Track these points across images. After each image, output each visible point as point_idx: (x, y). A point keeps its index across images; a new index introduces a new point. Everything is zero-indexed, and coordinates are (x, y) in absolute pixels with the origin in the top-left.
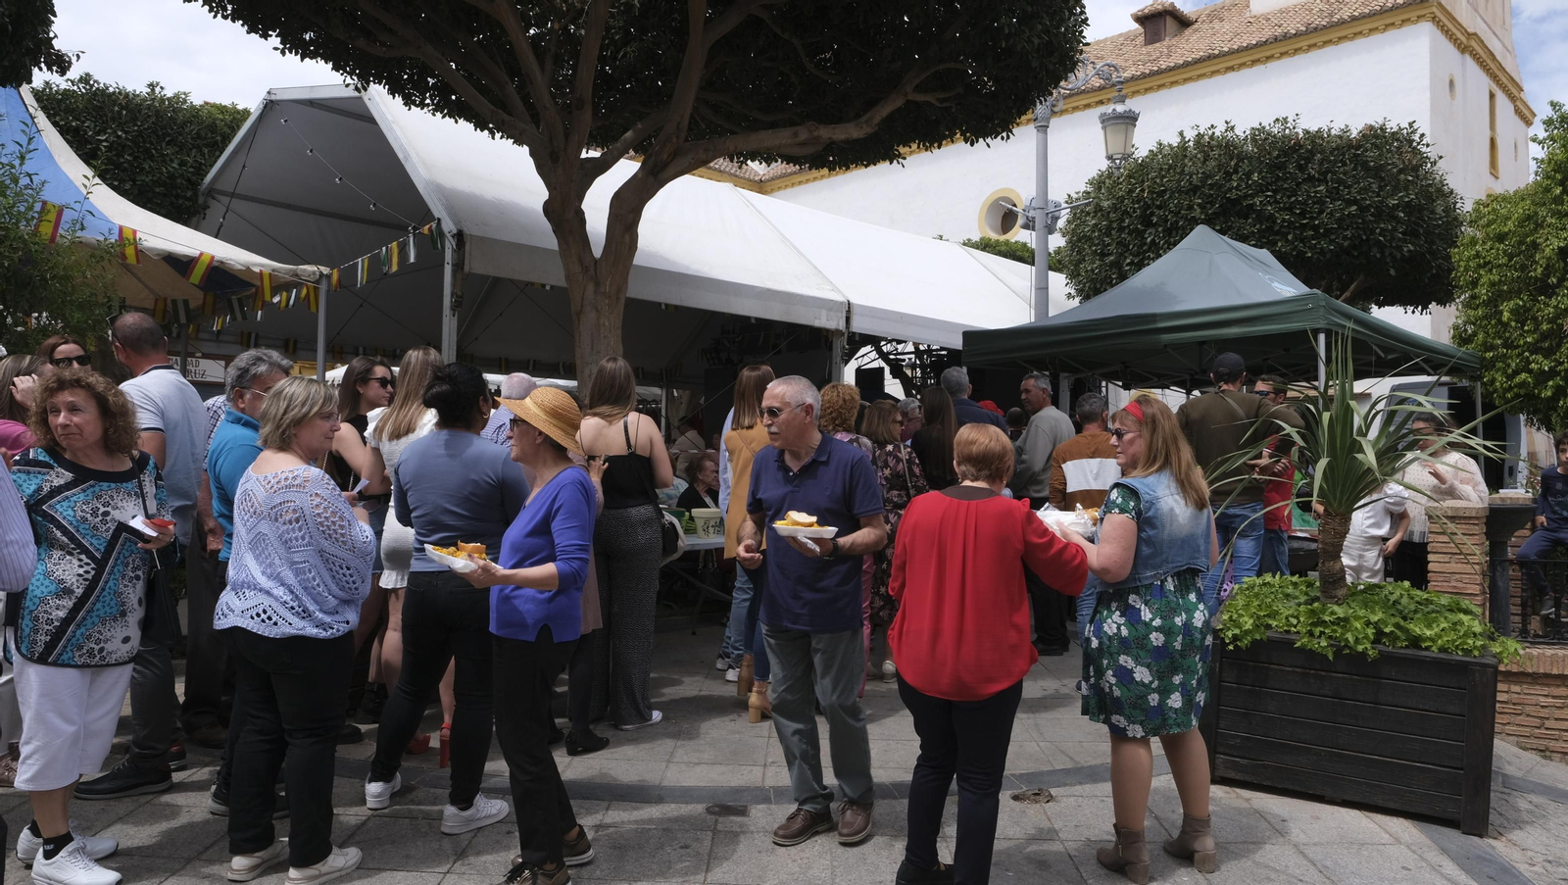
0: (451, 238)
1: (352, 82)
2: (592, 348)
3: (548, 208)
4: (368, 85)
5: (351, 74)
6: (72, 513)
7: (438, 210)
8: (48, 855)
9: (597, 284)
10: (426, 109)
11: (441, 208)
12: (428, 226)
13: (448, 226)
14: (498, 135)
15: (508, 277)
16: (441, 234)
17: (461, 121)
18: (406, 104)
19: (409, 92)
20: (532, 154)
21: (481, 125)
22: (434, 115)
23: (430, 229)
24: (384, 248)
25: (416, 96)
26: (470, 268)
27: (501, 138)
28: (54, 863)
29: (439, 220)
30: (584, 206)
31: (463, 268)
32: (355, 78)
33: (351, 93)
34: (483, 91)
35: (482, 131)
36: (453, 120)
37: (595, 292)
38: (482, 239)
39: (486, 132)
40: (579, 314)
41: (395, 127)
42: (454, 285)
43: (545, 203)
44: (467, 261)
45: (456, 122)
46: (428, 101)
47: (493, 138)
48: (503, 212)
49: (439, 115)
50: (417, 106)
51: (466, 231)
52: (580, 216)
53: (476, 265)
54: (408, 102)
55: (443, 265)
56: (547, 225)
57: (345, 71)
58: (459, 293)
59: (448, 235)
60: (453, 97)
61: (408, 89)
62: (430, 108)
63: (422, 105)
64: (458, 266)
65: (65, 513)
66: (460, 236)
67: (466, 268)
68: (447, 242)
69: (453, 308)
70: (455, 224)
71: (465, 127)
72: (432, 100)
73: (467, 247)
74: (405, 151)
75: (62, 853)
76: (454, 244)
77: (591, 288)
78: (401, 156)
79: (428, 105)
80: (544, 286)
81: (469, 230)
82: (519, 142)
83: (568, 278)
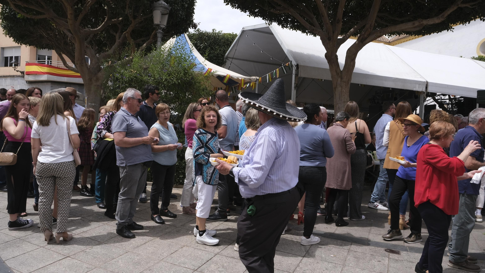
0: (295, 67)
1: (267, 22)
2: (339, 99)
3: (326, 56)
4: (272, 22)
5: (267, 20)
7: (291, 58)
8: (201, 235)
9: (342, 78)
10: (288, 28)
11: (292, 58)
12: (288, 63)
13: (294, 63)
14: (309, 34)
15: (312, 78)
16: (292, 66)
17: (298, 31)
18: (282, 27)
19: (283, 24)
20: (321, 39)
21: (304, 32)
22: (290, 30)
23: (288, 64)
24: (275, 71)
25: (285, 25)
26: (300, 75)
27: (310, 35)
28: (203, 237)
29: (291, 61)
30: (337, 54)
31: (298, 75)
32: (268, 21)
33: (268, 25)
34: (307, 21)
35: (304, 33)
36: (295, 31)
37: (341, 81)
38: (304, 66)
39: (305, 33)
40: (335, 88)
41: (278, 34)
42: (295, 81)
43: (326, 54)
44: (299, 73)
45: (296, 31)
46: (289, 26)
47: (307, 35)
48: (310, 58)
49: (291, 29)
50: (285, 27)
51: (299, 64)
52: (336, 57)
53: (302, 74)
54: (283, 27)
55: (292, 74)
56: (326, 61)
57: (266, 19)
58: (297, 83)
59: (294, 66)
60: (296, 24)
61: (283, 23)
62: (289, 28)
63: (287, 27)
64: (297, 75)
66: (297, 66)
67: (299, 76)
68: (293, 68)
69: (295, 88)
70: (296, 62)
71: (299, 32)
72: (290, 25)
73: (299, 69)
74: (281, 41)
75: (204, 234)
76: (296, 68)
77: (339, 79)
78: (280, 43)
79: (289, 27)
81: (301, 64)
82: (315, 35)
83: (332, 77)
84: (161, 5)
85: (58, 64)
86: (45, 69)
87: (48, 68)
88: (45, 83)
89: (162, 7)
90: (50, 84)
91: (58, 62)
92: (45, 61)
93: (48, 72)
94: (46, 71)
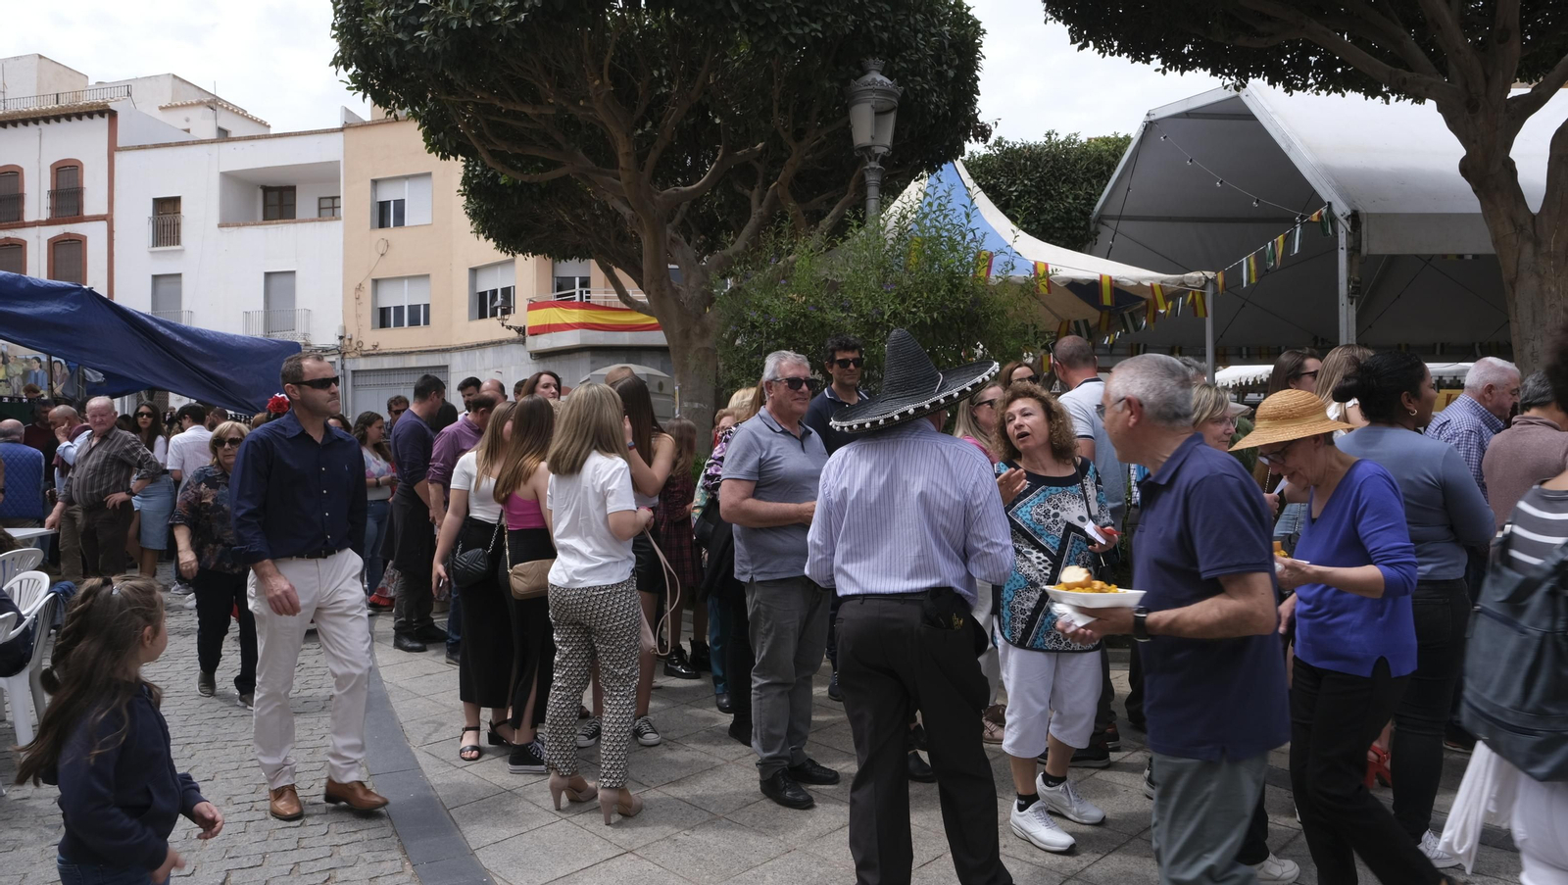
0: (1344, 221)
1: (1231, 82)
2: (1534, 321)
3: (1465, 168)
4: (1247, 80)
5: (1229, 75)
6: (1029, 517)
7: (1326, 193)
8: (1021, 808)
9: (1537, 244)
10: (1309, 90)
11: (1330, 190)
12: (1317, 213)
13: (1341, 209)
14: (1393, 99)
15: (1415, 253)
16: (1333, 219)
17: (1349, 94)
18: (1286, 91)
19: (1288, 78)
20: (1440, 109)
21: (1371, 91)
22: (1318, 94)
23: (1320, 216)
24: (1270, 244)
25: (1298, 79)
26: (1368, 250)
27: (1397, 100)
28: (1024, 815)
29: (1330, 204)
30: (1512, 155)
31: (1359, 251)
32: (1234, 78)
33: (1232, 93)
34: (1378, 54)
35: (1373, 98)
36: (1339, 94)
37: (1535, 254)
38: (1381, 216)
39: (1379, 98)
40: (1512, 284)
41: (1275, 117)
42: (1350, 270)
43: (1462, 160)
44: (1364, 243)
45: (1343, 95)
46: (1311, 81)
47: (1387, 103)
48: (1401, 182)
49: (1323, 93)
50: (1299, 89)
51: (1362, 210)
52: (1510, 168)
53: (1376, 245)
54: (1289, 87)
55: (1337, 248)
56: (1465, 186)
57: (1224, 73)
58: (1357, 278)
59: (1342, 219)
60: (1339, 70)
61: (1289, 74)
62: (1314, 87)
63: (1305, 87)
64: (1354, 250)
65: (1024, 518)
66: (1355, 218)
67: (1364, 251)
68: (1340, 225)
69: (1350, 296)
70: (1349, 205)
71: (1354, 97)
72: (1316, 79)
73: (1364, 227)
74: (1284, 135)
75: (1031, 808)
76: (1348, 227)
77: (1528, 249)
78: (1283, 146)
79: (1311, 85)
80: (1461, 257)
81: (1365, 208)
82: (1419, 99)
83: (1495, 243)
84: (872, 87)
85: (606, 297)
86: (575, 316)
87: (582, 311)
88: (577, 355)
89: (874, 91)
90: (587, 354)
91: (606, 292)
92: (574, 294)
93: (582, 321)
94: (577, 321)
